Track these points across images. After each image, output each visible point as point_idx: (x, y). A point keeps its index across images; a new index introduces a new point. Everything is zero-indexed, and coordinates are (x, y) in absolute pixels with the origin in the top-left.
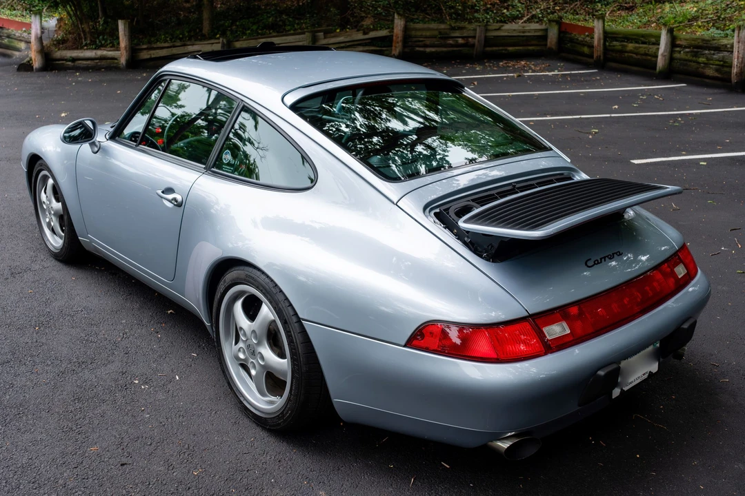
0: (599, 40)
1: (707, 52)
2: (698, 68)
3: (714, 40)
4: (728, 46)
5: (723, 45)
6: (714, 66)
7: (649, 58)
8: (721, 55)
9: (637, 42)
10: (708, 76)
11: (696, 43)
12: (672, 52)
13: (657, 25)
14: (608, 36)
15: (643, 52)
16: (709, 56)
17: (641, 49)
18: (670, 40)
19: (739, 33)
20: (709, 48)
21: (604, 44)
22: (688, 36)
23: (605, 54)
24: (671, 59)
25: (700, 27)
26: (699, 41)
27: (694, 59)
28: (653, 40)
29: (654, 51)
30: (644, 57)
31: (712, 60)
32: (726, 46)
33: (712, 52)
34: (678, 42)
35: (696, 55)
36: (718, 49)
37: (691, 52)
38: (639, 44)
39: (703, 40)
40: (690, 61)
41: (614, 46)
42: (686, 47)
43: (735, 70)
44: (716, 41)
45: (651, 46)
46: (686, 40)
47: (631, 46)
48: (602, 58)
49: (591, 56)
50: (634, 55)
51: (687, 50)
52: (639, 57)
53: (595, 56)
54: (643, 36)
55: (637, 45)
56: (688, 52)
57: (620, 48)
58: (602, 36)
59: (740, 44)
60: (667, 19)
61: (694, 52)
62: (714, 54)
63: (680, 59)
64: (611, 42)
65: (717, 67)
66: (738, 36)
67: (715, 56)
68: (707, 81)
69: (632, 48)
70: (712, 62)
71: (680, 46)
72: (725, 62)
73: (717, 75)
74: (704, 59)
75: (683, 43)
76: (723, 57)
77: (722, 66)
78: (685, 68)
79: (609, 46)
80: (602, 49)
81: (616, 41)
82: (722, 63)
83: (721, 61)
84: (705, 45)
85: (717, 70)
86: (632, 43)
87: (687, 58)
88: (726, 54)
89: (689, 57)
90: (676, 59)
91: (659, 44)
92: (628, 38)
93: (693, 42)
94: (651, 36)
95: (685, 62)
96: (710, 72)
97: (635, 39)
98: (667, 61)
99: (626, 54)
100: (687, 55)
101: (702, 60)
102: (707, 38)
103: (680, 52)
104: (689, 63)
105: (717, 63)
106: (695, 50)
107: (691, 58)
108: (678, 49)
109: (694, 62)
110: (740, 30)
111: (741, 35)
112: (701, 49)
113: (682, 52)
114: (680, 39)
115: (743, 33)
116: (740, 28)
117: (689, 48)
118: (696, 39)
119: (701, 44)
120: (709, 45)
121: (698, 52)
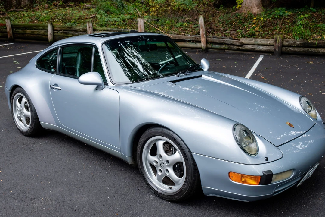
0: (10, 29)
1: (71, 32)
4: (81, 29)
7: (41, 36)
8: (79, 33)
9: (31, 29)
11: (65, 28)
12: (54, 33)
13: (38, 22)
14: (13, 27)
15: (37, 33)
16: (73, 34)
17: (35, 32)
18: (52, 27)
20: (72, 31)
21: (12, 31)
23: (13, 35)
24: (54, 36)
27: (66, 35)
28: (41, 28)
29: (43, 33)
30: (38, 36)
32: (80, 29)
34: (55, 29)
36: (76, 31)
37: (63, 32)
38: (32, 30)
39: (68, 27)
41: (18, 31)
42: (59, 31)
44: (74, 28)
45: (41, 31)
47: (28, 31)
48: (13, 37)
49: (7, 37)
50: (32, 35)
51: (61, 32)
52: (34, 36)
53: (9, 37)
54: (35, 26)
55: (32, 31)
56: (62, 32)
57: (22, 32)
58: (11, 27)
61: (65, 32)
62: (75, 33)
63: (58, 36)
64: (16, 30)
67: (76, 34)
69: (29, 32)
71: (57, 30)
74: (71, 35)
75: (59, 29)
79: (15, 31)
80: (12, 33)
81: (19, 29)
84: (70, 29)
86: (28, 30)
87: (62, 35)
88: (81, 33)
90: (56, 36)
91: (47, 30)
92: (26, 27)
93: (63, 28)
94: (39, 26)
95: (61, 37)
97: (30, 28)
98: (53, 37)
99: (27, 35)
100: (62, 34)
101: (69, 35)
102: (69, 27)
103: (57, 33)
104: (63, 37)
107: (64, 35)
108: (55, 31)
110: (89, 23)
111: (90, 25)
112: (68, 31)
113: (59, 33)
114: (56, 27)
115: (91, 24)
116: (89, 22)
117: (61, 31)
118: (64, 27)
119: (67, 29)
120: (71, 29)
121: (67, 32)
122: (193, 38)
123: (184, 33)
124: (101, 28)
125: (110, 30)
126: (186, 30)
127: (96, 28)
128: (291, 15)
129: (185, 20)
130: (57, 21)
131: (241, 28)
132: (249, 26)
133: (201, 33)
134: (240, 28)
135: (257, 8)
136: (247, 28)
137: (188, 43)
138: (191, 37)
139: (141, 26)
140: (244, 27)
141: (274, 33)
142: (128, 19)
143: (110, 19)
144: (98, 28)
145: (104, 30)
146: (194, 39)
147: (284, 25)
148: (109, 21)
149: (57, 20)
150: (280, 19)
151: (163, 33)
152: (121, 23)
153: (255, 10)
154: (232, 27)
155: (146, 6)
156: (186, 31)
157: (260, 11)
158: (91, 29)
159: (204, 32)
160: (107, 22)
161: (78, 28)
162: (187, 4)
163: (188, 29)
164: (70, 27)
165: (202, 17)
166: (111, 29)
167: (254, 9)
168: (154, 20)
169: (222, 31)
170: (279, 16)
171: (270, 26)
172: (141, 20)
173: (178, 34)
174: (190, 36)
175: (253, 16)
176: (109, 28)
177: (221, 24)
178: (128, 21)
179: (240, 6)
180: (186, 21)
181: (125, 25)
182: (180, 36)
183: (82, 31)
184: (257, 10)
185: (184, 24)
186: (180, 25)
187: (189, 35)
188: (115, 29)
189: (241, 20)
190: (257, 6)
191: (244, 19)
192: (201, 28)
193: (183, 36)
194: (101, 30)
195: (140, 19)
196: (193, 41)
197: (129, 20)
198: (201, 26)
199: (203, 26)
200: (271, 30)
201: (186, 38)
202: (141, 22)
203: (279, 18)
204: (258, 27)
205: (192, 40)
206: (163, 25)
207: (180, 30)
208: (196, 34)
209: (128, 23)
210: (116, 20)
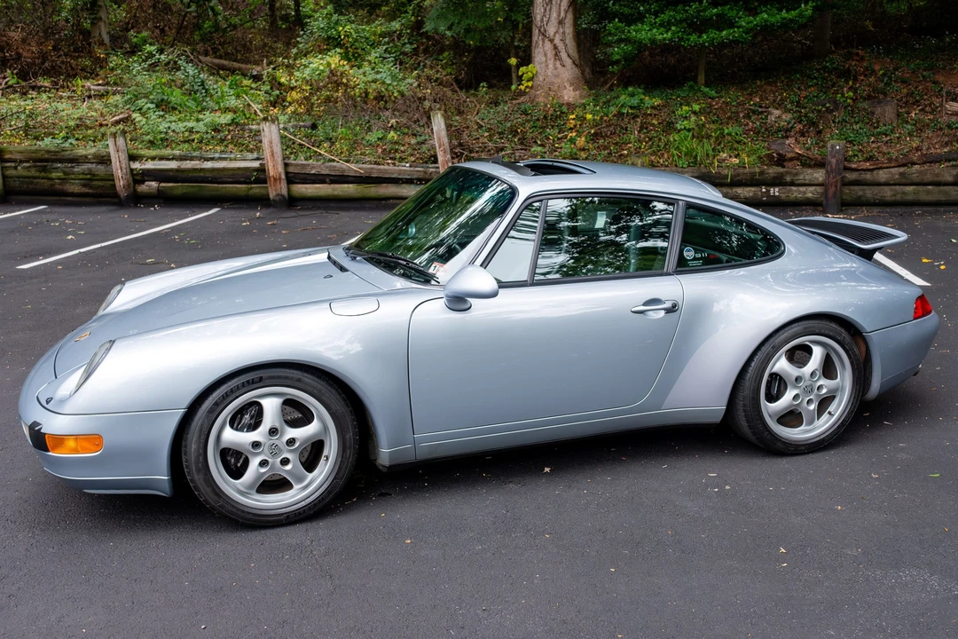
1: (59, 165)
2: (51, 185)
3: (63, 151)
4: (89, 156)
5: (81, 156)
6: (77, 181)
8: (86, 166)
10: (73, 193)
11: (39, 155)
12: (3, 169)
16: (66, 170)
19: (115, 141)
20: (61, 161)
24: (4, 177)
26: (43, 152)
27: (43, 174)
31: (73, 174)
32: (86, 157)
33: (69, 165)
34: (7, 156)
35: (43, 170)
36: (75, 160)
37: (34, 166)
39: (48, 152)
40: (35, 178)
42: (21, 162)
43: (120, 183)
44: (69, 152)
46: (21, 152)
51: (25, 165)
56: (29, 167)
59: (120, 153)
61: (38, 166)
62: (73, 167)
63: (19, 177)
65: (83, 181)
66: (115, 144)
67: (76, 170)
68: (70, 199)
70: (72, 176)
71: (13, 161)
72: (94, 175)
73: (86, 190)
74: (58, 174)
75: (18, 157)
76: (90, 170)
77: (92, 180)
78: (31, 186)
82: (88, 176)
83: (87, 175)
84: (53, 157)
85: (84, 186)
87: (30, 174)
88: (90, 166)
89: (33, 172)
90: (11, 177)
93: (33, 155)
95: (27, 180)
96: (74, 188)
98: (3, 180)
100: (28, 171)
101: (54, 175)
102: (53, 149)
103: (16, 168)
104: (35, 181)
105: (81, 176)
106: (40, 164)
107: (38, 174)
108: (13, 164)
109: (44, 178)
111: (118, 144)
112: (48, 162)
113: (19, 168)
114: (11, 152)
115: (121, 141)
116: (114, 135)
117: (27, 161)
118: (36, 151)
119: (46, 156)
120: (58, 157)
121: (46, 166)
122: (418, 171)
123: (391, 158)
124: (153, 153)
125: (180, 155)
126: (396, 151)
127: (135, 151)
128: (659, 106)
129: (390, 125)
130: (9, 132)
131: (539, 142)
132: (559, 136)
133: (440, 159)
134: (536, 142)
135: (571, 88)
136: (554, 141)
137: (404, 185)
138: (412, 169)
139: (271, 143)
140: (548, 139)
141: (626, 152)
142: (226, 125)
143: (173, 126)
144: (142, 152)
145: (161, 158)
146: (421, 175)
147: (645, 131)
148: (174, 131)
149: (11, 131)
150: (635, 117)
151: (334, 161)
152: (209, 136)
153: (569, 95)
154: (516, 140)
155: (271, 88)
156: (398, 156)
157: (581, 97)
158: (124, 157)
159: (449, 156)
160: (166, 133)
161: (81, 152)
162: (389, 82)
163: (402, 149)
164: (56, 152)
165: (439, 115)
166: (182, 153)
167: (565, 92)
168: (304, 127)
169: (492, 152)
170: (631, 108)
171: (611, 134)
172: (270, 127)
173: (376, 163)
174: (411, 166)
175: (565, 109)
176: (177, 152)
177: (487, 134)
178: (229, 131)
179: (530, 84)
180: (392, 126)
181: (222, 140)
182: (382, 167)
183: (93, 163)
184: (572, 93)
185: (390, 136)
186: (379, 139)
187: (408, 165)
188: (195, 154)
189: (538, 120)
190: (571, 84)
191: (545, 117)
192: (440, 147)
193: (391, 167)
194: (153, 158)
195: (267, 124)
196: (419, 179)
197: (231, 128)
198: (439, 139)
199: (446, 140)
200: (616, 144)
201: (399, 174)
202: (270, 132)
203: (632, 114)
204: (583, 139)
205: (415, 177)
206: (331, 139)
207: (380, 150)
208: (426, 163)
209: (229, 137)
210: (193, 128)
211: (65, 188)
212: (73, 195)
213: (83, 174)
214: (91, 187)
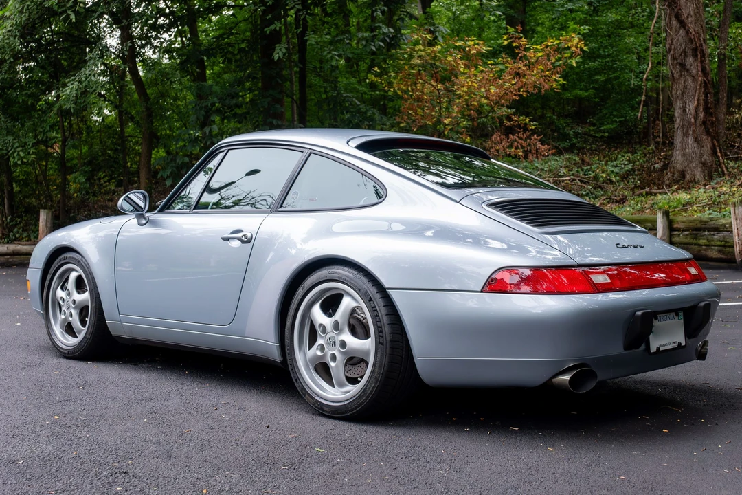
1: (706, 233)
2: (700, 250)
3: (712, 221)
4: (727, 226)
5: (721, 225)
6: (716, 247)
8: (721, 234)
10: (712, 258)
11: (694, 225)
12: (671, 236)
13: (652, 211)
16: (709, 237)
18: (667, 223)
19: (735, 210)
20: (709, 230)
22: (685, 219)
25: (696, 211)
26: (697, 222)
27: (695, 241)
28: (649, 225)
31: (713, 241)
32: (724, 225)
33: (712, 233)
34: (675, 226)
35: (696, 237)
36: (717, 229)
37: (691, 234)
39: (701, 221)
40: (691, 244)
42: (684, 230)
43: (737, 249)
44: (714, 222)
46: (684, 223)
51: (686, 233)
54: (638, 221)
56: (687, 235)
59: (738, 221)
60: (660, 204)
61: (694, 234)
62: (714, 235)
65: (720, 248)
66: (735, 213)
67: (715, 237)
68: (711, 263)
70: (713, 243)
71: (678, 230)
72: (726, 242)
73: (720, 256)
74: (704, 241)
75: (681, 226)
76: (724, 237)
77: (724, 246)
82: (723, 243)
83: (722, 241)
84: (703, 226)
85: (720, 251)
87: (686, 241)
88: (725, 233)
91: (656, 230)
93: (691, 224)
94: (647, 219)
95: (686, 246)
96: (713, 253)
100: (687, 238)
101: (702, 241)
102: (704, 220)
103: (679, 235)
104: (690, 247)
105: (719, 243)
106: (694, 232)
107: (691, 241)
108: (677, 233)
109: (695, 245)
110: (735, 207)
112: (700, 231)
114: (677, 223)
117: (688, 230)
118: (693, 222)
119: (699, 225)
120: (707, 226)
121: (697, 234)
161: (721, 222)
164: (706, 222)
211: (707, 253)
212: (712, 260)
213: (720, 241)
214: (723, 254)
